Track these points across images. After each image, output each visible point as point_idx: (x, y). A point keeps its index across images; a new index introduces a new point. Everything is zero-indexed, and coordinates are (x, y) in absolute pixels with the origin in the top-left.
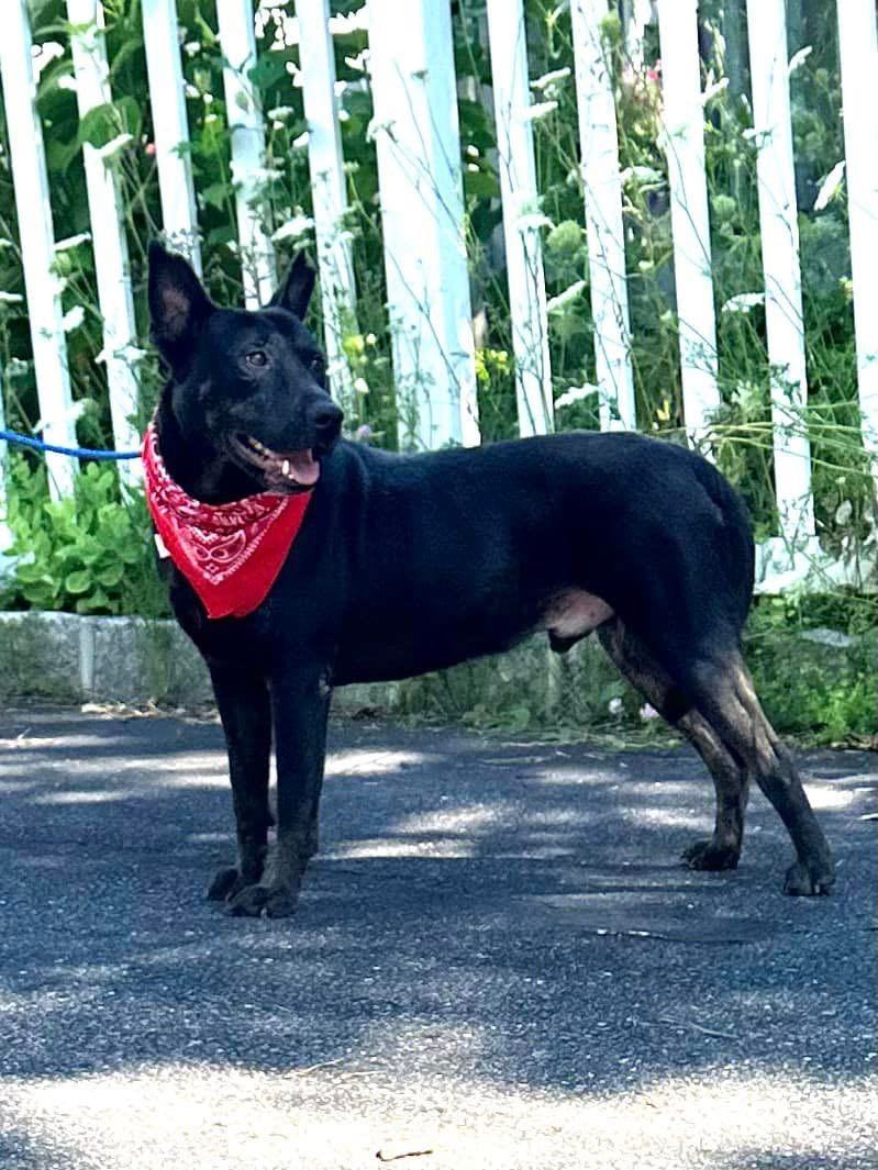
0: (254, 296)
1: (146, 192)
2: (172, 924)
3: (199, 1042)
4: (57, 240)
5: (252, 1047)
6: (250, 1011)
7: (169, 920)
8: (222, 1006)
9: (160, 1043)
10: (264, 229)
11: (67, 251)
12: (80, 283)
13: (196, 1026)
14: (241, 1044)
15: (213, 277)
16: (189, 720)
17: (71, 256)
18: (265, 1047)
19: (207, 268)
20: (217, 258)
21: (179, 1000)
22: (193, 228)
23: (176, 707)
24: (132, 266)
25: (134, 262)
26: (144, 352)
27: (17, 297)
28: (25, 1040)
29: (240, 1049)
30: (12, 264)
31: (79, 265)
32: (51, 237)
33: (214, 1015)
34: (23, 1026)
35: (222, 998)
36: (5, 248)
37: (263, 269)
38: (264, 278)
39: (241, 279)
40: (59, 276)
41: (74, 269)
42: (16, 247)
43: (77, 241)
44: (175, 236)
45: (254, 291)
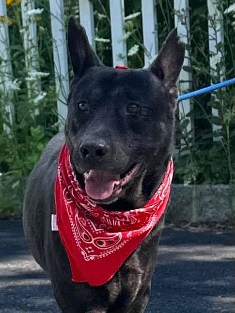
0: (214, 39)
4: (126, 15)
10: (219, 8)
11: (131, 20)
12: (136, 33)
16: (177, 229)
17: (133, 22)
19: (192, 27)
20: (198, 22)
22: (187, 9)
23: (170, 223)
24: (159, 26)
25: (160, 24)
27: (108, 40)
30: (105, 26)
31: (136, 26)
32: (123, 14)
36: (103, 18)
37: (218, 27)
38: (218, 31)
39: (207, 31)
40: (127, 31)
41: (135, 28)
42: (108, 19)
43: (136, 15)
44: (179, 12)
45: (214, 36)
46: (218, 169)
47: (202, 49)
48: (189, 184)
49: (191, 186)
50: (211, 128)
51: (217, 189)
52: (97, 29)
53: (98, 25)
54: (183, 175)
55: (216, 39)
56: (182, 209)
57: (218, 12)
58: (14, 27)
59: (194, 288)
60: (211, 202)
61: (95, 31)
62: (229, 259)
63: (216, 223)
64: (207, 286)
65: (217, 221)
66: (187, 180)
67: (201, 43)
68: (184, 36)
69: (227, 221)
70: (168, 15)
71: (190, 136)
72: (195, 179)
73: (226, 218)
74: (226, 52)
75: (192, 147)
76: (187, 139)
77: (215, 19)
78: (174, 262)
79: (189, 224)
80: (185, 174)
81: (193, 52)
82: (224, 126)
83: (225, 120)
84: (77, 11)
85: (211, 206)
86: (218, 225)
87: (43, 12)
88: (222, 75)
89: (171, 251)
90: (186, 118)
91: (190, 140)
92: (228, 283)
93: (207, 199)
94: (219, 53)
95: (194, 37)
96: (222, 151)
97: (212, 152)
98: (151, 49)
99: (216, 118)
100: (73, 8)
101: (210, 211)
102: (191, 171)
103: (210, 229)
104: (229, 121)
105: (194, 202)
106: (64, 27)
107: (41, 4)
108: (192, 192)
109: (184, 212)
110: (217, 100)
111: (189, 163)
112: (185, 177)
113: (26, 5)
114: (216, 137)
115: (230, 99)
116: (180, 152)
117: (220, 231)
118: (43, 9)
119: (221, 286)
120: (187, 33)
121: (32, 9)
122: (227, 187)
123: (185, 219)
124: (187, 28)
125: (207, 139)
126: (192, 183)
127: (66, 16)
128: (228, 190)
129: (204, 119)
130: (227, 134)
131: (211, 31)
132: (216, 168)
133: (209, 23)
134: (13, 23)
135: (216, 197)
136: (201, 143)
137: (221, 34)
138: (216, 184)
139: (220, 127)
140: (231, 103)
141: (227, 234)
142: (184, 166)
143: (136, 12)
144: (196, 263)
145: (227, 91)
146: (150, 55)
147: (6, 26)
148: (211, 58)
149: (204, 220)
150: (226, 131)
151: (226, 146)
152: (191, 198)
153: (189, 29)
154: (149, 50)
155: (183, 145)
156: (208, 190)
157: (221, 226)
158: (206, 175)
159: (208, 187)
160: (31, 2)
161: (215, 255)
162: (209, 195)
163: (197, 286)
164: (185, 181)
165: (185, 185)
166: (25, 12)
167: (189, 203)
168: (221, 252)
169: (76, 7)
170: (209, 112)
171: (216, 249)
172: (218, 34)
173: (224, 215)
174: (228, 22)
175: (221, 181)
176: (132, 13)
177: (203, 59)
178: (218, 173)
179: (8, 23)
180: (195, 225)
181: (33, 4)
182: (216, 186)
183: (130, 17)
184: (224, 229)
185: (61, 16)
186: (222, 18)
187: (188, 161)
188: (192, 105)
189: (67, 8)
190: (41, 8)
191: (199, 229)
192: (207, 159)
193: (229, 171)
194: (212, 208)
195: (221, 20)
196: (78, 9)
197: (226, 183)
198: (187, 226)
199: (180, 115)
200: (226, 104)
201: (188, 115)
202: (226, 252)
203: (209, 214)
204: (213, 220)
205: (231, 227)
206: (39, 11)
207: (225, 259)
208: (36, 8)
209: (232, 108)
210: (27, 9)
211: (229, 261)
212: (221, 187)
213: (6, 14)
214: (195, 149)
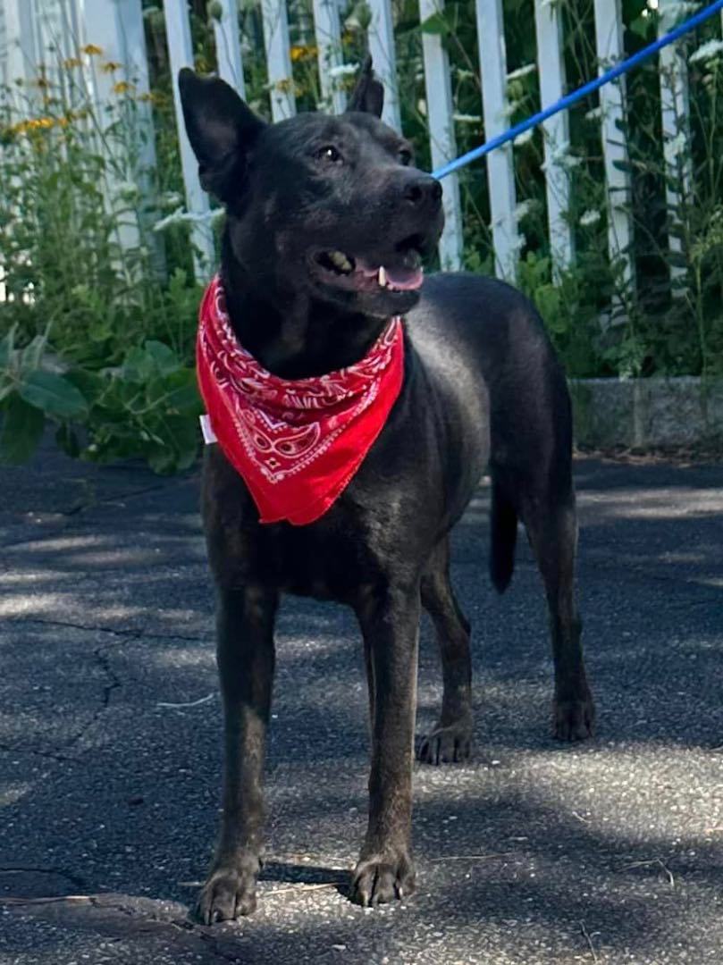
0: (670, 109)
1: (583, 26)
2: (612, 626)
3: (645, 722)
4: (510, 69)
5: (688, 726)
6: (683, 697)
7: (609, 623)
8: (660, 693)
9: (613, 722)
10: (679, 52)
11: (519, 78)
12: (528, 103)
13: (641, 709)
14: (678, 723)
15: (637, 94)
16: (606, 461)
17: (522, 83)
18: (698, 726)
19: (631, 87)
20: (640, 78)
21: (626, 687)
22: (620, 55)
23: (594, 450)
26: (580, 159)
27: (477, 119)
28: (506, 716)
29: (678, 727)
30: (471, 91)
31: (529, 89)
32: (505, 68)
33: (654, 701)
34: (505, 706)
35: (659, 686)
36: (468, 78)
37: (679, 86)
38: (679, 93)
39: (658, 94)
40: (511, 99)
41: (525, 93)
42: (477, 79)
43: (526, 69)
44: (605, 60)
45: (672, 105)
46: (681, 348)
47: (649, 129)
48: (630, 377)
49: (632, 381)
50: (666, 272)
51: (678, 385)
52: (456, 99)
53: (457, 90)
54: (618, 360)
55: (675, 110)
56: (616, 424)
57: (679, 59)
58: (306, 99)
59: (639, 568)
60: (668, 409)
61: (453, 102)
62: (702, 512)
63: (679, 447)
64: (662, 563)
65: (679, 443)
66: (625, 370)
67: (648, 117)
68: (615, 105)
69: (698, 444)
70: (586, 68)
71: (630, 289)
72: (639, 368)
73: (697, 438)
74: (694, 134)
75: (632, 310)
76: (623, 295)
77: (672, 73)
78: (602, 521)
79: (629, 450)
80: (621, 359)
81: (632, 134)
82: (691, 270)
83: (692, 257)
84: (419, 67)
85: (668, 416)
86: (681, 452)
87: (358, 71)
88: (687, 174)
89: (596, 500)
90: (622, 256)
91: (630, 297)
92: (702, 557)
93: (661, 405)
94: (682, 135)
95: (635, 107)
96: (688, 314)
97: (669, 318)
98: (555, 131)
99: (677, 254)
100: (412, 61)
101: (667, 426)
102: (631, 353)
103: (666, 460)
104: (700, 260)
105: (638, 411)
106: (397, 98)
107: (356, 57)
108: (632, 392)
109: (620, 429)
110: (677, 221)
111: (628, 338)
112: (620, 366)
113: (327, 58)
114: (676, 288)
115: (703, 217)
116: (610, 319)
117: (684, 462)
118: (357, 66)
119: (691, 563)
120: (622, 98)
121: (338, 64)
122: (698, 380)
123: (620, 442)
124: (621, 90)
125: (659, 294)
126: (635, 375)
127: (398, 77)
128: (698, 387)
129: (653, 257)
130: (695, 283)
131: (666, 95)
132: (676, 346)
133: (662, 80)
134: (305, 93)
135: (677, 401)
136: (649, 301)
137: (684, 100)
138: (677, 375)
139: (684, 271)
140: (703, 227)
141: (697, 467)
142: (618, 345)
143: (528, 64)
144: (643, 522)
145: (697, 204)
146: (554, 142)
147: (292, 97)
148: (665, 145)
149: (656, 443)
150: (695, 279)
151: (694, 305)
152: (632, 403)
153: (624, 92)
154: (551, 134)
155: (616, 305)
156: (662, 387)
157: (687, 452)
158: (658, 361)
159: (662, 381)
160: (336, 53)
161: (677, 506)
162: (666, 395)
163: (645, 564)
164: (621, 373)
165: (623, 379)
166: (325, 71)
167: (628, 413)
168: (689, 500)
169: (418, 59)
170: (664, 243)
171: (678, 495)
172: (680, 99)
173: (692, 432)
174: (697, 77)
175: (686, 369)
176: (520, 66)
177: (650, 146)
178: (681, 355)
179: (296, 93)
180: (640, 452)
181: (340, 55)
182: (679, 380)
183: (517, 73)
184: (692, 457)
185: (391, 76)
186: (685, 69)
187: (625, 336)
188: (632, 232)
189: (401, 62)
190: (354, 62)
191: (647, 460)
192: (660, 329)
193: (701, 351)
194: (670, 420)
195: (682, 74)
196: (422, 63)
197: (696, 372)
198: (624, 454)
199: (610, 250)
200: (694, 229)
201: (625, 251)
202: (697, 500)
203: (665, 430)
204: (673, 442)
205: (706, 454)
206: (350, 69)
207: (696, 512)
208: (345, 63)
209: (705, 234)
210: (329, 65)
211: (702, 516)
212: (685, 382)
213: (291, 76)
214: (639, 313)
